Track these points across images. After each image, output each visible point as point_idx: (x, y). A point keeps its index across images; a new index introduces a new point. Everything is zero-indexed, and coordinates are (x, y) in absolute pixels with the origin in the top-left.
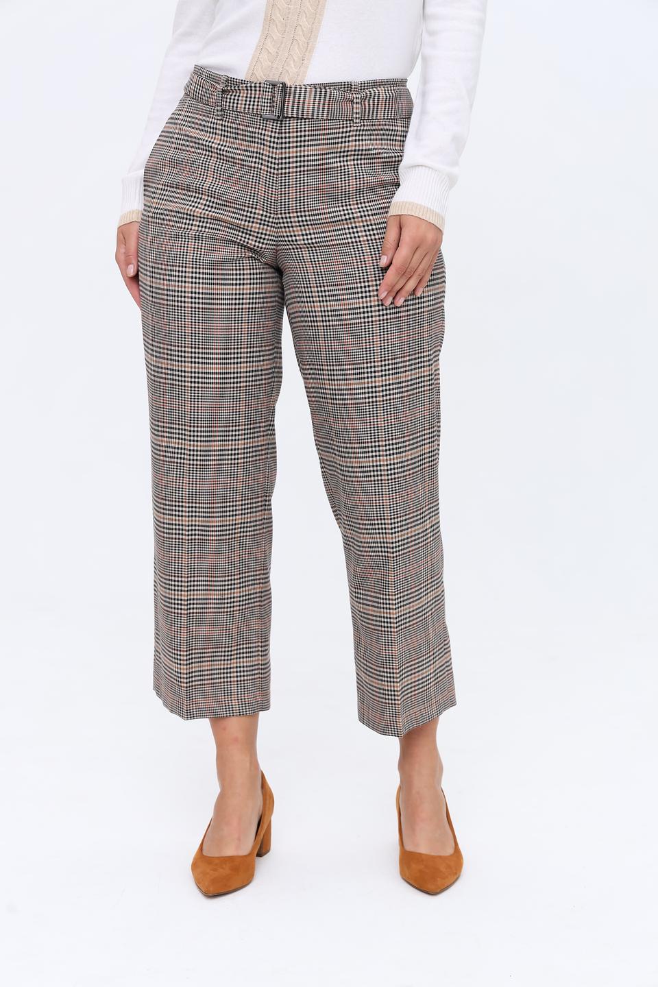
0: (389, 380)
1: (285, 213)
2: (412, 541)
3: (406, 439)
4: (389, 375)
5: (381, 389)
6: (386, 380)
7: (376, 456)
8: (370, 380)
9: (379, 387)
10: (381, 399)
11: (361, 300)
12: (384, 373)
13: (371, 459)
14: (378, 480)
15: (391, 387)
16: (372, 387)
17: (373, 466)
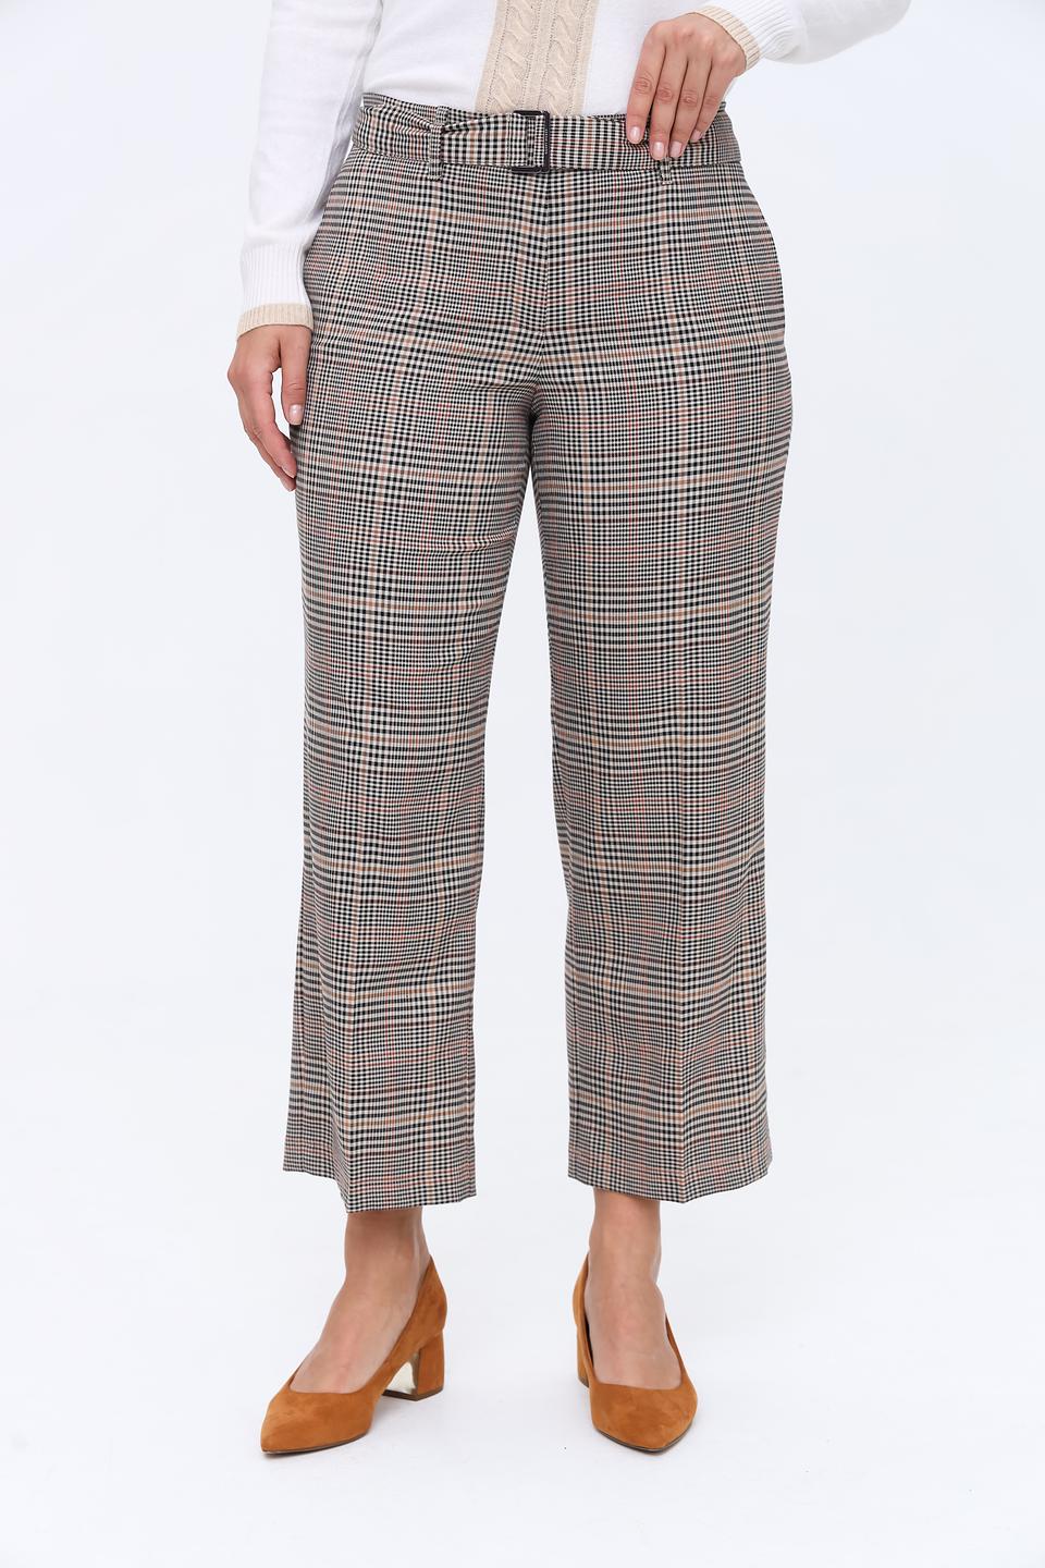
0: (697, 611)
1: (558, 329)
2: (722, 881)
3: (723, 710)
4: (697, 604)
5: (683, 626)
6: (691, 612)
7: (670, 733)
8: (665, 611)
9: (680, 623)
10: (683, 642)
11: (661, 480)
12: (689, 601)
13: (662, 738)
14: (672, 773)
15: (700, 623)
16: (668, 623)
17: (665, 749)
